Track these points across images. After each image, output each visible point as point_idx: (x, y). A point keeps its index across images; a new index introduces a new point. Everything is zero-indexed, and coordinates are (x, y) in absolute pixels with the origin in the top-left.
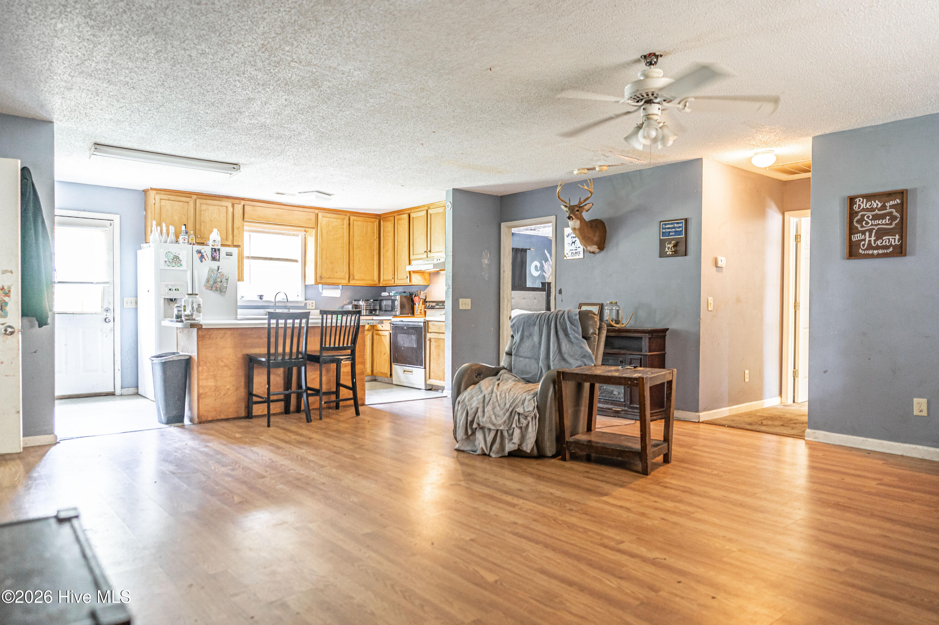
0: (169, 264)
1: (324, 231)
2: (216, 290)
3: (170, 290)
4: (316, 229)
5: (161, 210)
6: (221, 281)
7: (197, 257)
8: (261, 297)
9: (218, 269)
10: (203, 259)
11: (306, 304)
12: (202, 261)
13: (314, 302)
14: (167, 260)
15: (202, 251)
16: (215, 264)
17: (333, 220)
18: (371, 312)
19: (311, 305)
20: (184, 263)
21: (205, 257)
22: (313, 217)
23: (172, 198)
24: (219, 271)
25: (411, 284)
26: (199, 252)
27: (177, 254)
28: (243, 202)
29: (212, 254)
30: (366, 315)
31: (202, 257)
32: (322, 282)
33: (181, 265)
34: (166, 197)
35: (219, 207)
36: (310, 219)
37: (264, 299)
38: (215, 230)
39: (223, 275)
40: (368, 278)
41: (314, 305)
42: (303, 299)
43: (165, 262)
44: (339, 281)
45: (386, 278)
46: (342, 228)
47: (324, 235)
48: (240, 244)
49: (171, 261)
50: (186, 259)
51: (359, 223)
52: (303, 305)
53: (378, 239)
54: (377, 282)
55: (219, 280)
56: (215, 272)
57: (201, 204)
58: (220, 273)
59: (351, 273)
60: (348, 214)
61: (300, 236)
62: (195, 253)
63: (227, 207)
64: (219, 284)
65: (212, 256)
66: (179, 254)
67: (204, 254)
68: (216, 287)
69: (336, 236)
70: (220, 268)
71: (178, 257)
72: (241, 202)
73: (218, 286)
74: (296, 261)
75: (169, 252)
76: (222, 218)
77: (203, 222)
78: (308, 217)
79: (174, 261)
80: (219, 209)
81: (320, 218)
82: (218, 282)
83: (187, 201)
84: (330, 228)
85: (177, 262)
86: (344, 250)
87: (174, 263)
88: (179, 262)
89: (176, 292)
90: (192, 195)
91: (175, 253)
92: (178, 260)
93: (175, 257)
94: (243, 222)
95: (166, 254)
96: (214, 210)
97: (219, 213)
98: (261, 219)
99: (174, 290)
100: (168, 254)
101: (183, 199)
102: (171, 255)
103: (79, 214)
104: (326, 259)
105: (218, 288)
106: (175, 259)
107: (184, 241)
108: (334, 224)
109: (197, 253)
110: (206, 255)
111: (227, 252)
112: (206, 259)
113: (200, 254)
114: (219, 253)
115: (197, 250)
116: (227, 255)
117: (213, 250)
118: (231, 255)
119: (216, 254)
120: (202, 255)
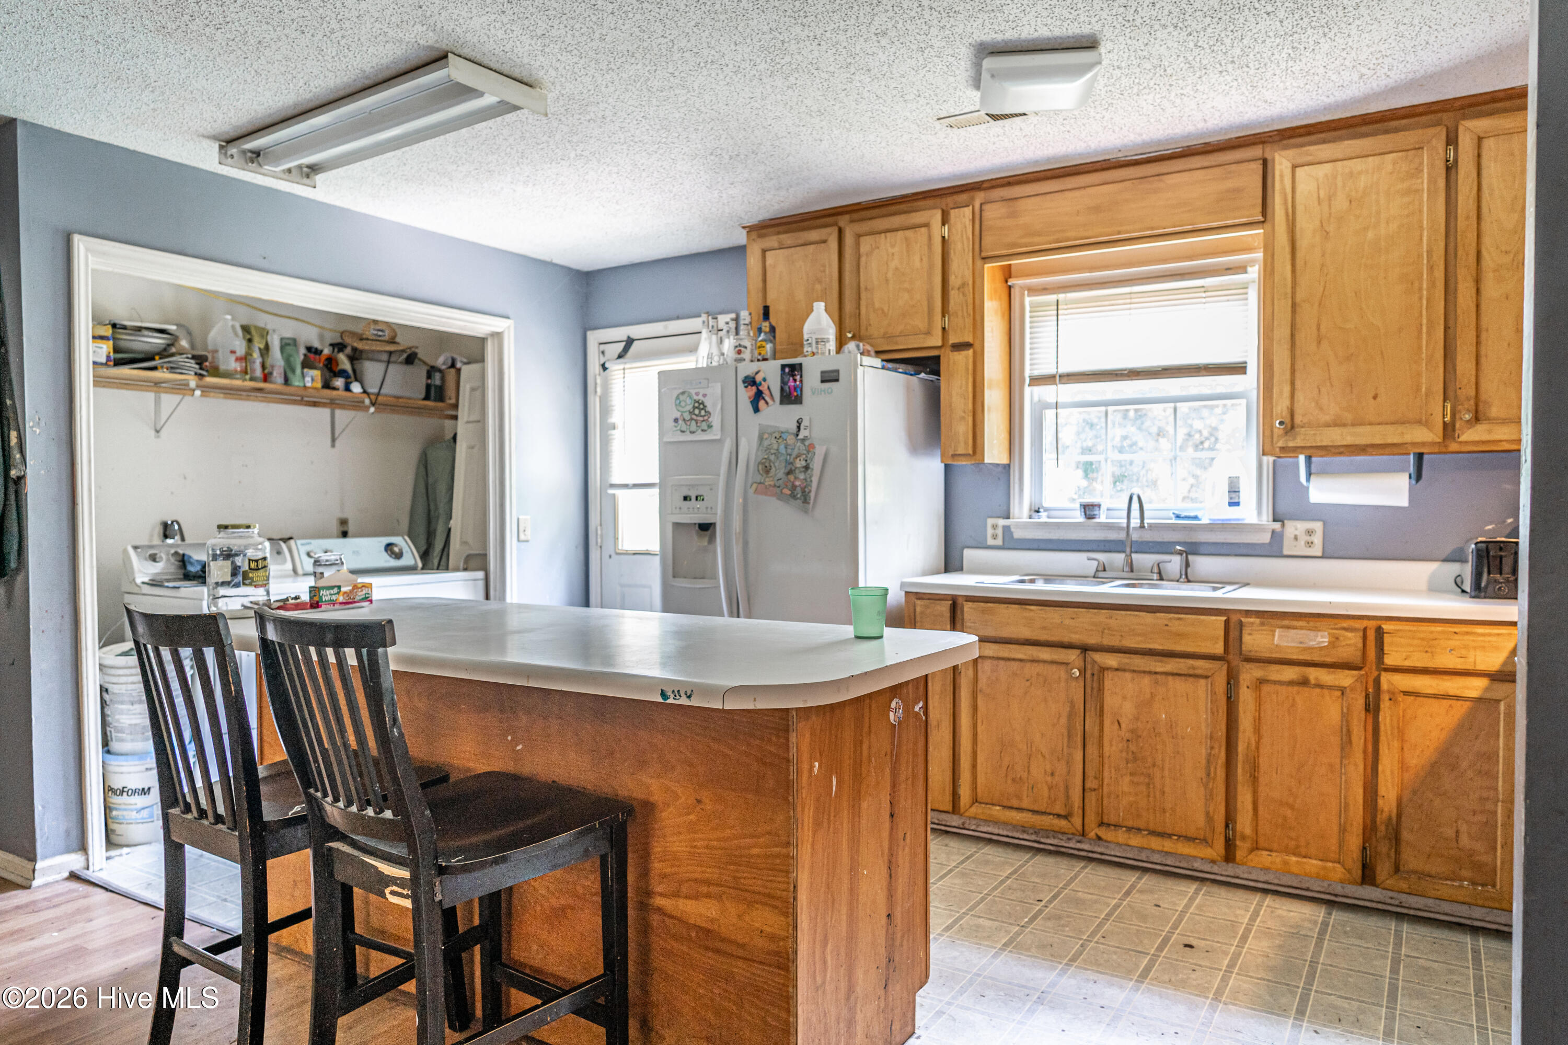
0: (684, 428)
1: (1306, 226)
2: (793, 496)
3: (685, 498)
4: (1268, 225)
6: (806, 468)
7: (745, 395)
8: (1089, 510)
9: (799, 428)
10: (762, 403)
11: (1277, 537)
12: (756, 410)
13: (1318, 526)
14: (678, 415)
15: (758, 378)
16: (792, 413)
17: (1357, 165)
19: (1303, 538)
20: (715, 420)
21: (766, 392)
22: (1250, 177)
23: (787, 239)
24: (801, 436)
26: (750, 381)
27: (700, 397)
28: (979, 197)
29: (784, 382)
31: (757, 399)
32: (1299, 442)
33: (710, 427)
34: (772, 241)
35: (909, 233)
36: (1238, 190)
37: (1102, 518)
38: (819, 307)
39: (812, 445)
41: (1318, 539)
42: (1266, 519)
43: (676, 420)
44: (1391, 435)
46: (1408, 192)
47: (1303, 243)
48: (970, 340)
49: (687, 417)
50: (719, 407)
52: (1266, 538)
55: (800, 463)
56: (791, 440)
57: (859, 236)
58: (803, 440)
59: (1466, 391)
61: (1252, 270)
63: (927, 225)
64: (802, 476)
65: (782, 389)
66: (705, 396)
67: (764, 388)
68: (794, 487)
69: (1370, 235)
70: (802, 427)
71: (703, 403)
72: (973, 199)
73: (797, 483)
74: (1239, 369)
75: (683, 393)
76: (917, 264)
77: (866, 289)
78: (1229, 184)
79: (694, 417)
80: (907, 239)
81: (1282, 176)
82: (797, 471)
83: (824, 238)
84: (1340, 203)
85: (701, 419)
86: (1420, 289)
87: (693, 423)
88: (706, 418)
89: (698, 504)
90: (839, 217)
91: (697, 394)
92: (703, 413)
93: (697, 405)
94: (979, 262)
95: (678, 398)
96: (893, 246)
97: (908, 252)
98: (1036, 239)
99: (693, 498)
100: (682, 398)
101: (814, 235)
102: (689, 401)
103: (666, 327)
104: (1319, 342)
105: (799, 489)
106: (697, 411)
107: (739, 356)
108: (1363, 181)
109: (746, 387)
110: (769, 388)
111: (822, 372)
112: (767, 403)
113: (754, 388)
114: (801, 377)
115: (746, 377)
116: (823, 381)
117: (787, 370)
118: (837, 380)
119: (795, 381)
120: (758, 389)
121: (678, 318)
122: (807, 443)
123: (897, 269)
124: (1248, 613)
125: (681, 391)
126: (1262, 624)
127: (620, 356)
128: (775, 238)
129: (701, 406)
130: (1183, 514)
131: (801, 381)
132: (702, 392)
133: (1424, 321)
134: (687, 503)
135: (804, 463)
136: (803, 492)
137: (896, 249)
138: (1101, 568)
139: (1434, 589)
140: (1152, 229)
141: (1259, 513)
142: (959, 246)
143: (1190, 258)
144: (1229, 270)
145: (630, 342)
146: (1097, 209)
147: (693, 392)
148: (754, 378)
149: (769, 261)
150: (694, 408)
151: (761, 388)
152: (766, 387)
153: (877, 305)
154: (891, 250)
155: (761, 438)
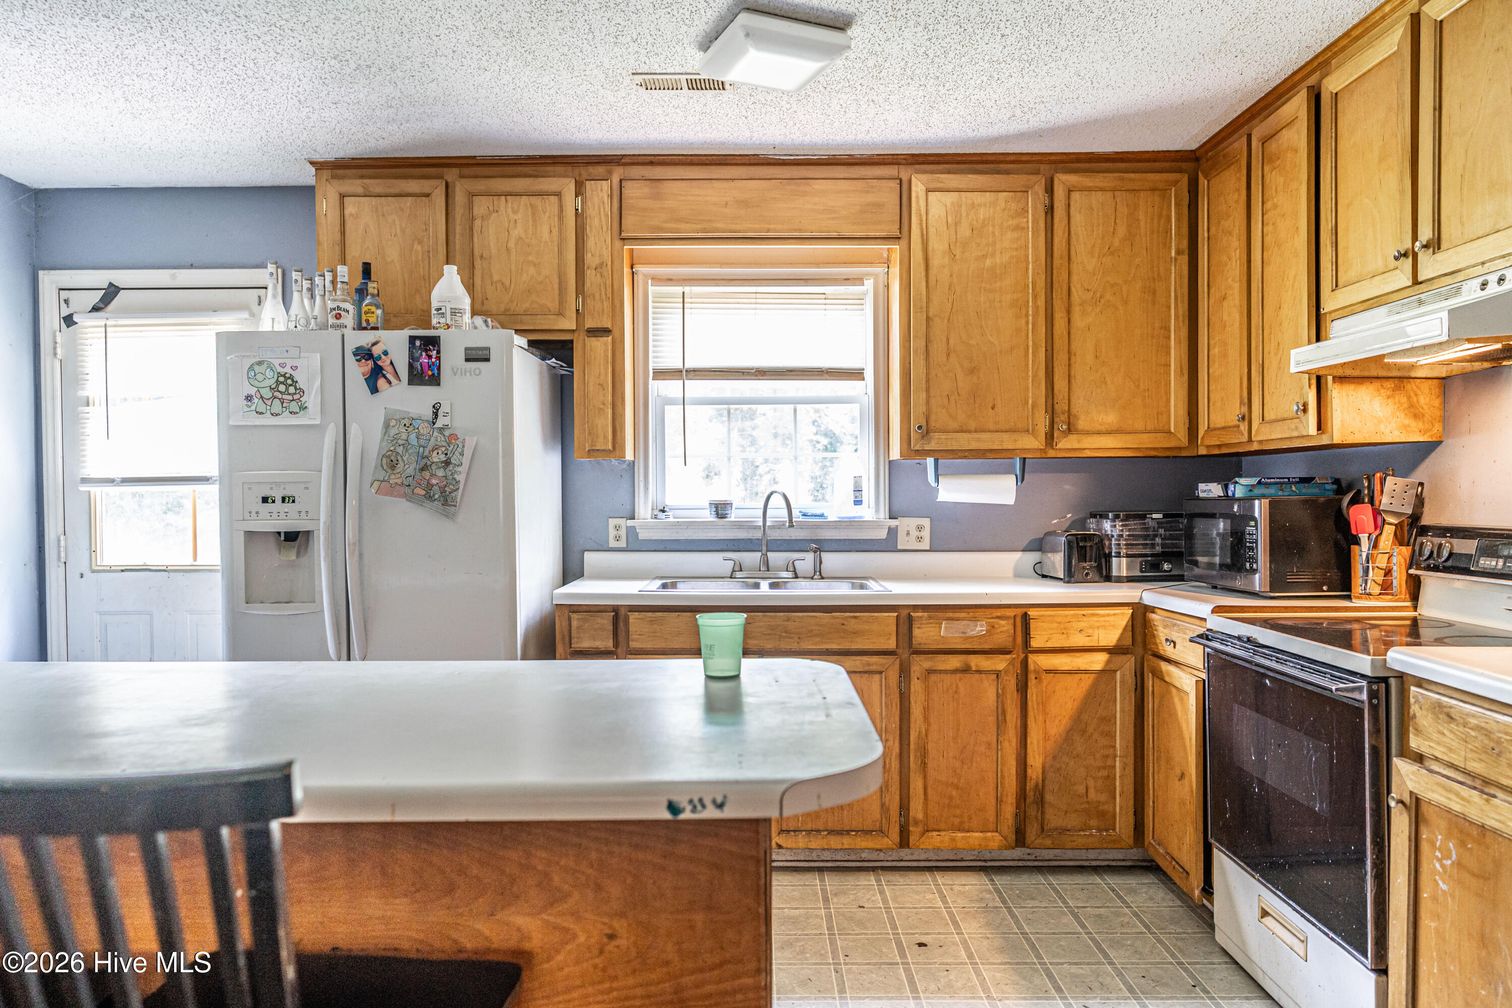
0: (262, 407)
1: (937, 246)
2: (429, 497)
3: (265, 500)
4: (904, 242)
5: (343, 233)
6: (447, 463)
7: (357, 372)
8: (720, 509)
9: (436, 415)
10: (381, 382)
11: (892, 533)
12: (374, 390)
13: (926, 522)
14: (252, 391)
15: (376, 351)
16: (425, 397)
17: (977, 197)
18: (1156, 566)
19: (914, 533)
20: (312, 399)
21: (388, 369)
22: (887, 195)
23: (377, 185)
24: (439, 424)
25: (1325, 440)
26: (364, 354)
27: (288, 370)
28: (618, 173)
29: (412, 358)
30: (1131, 579)
31: (375, 377)
32: (932, 446)
33: (303, 408)
34: (354, 185)
35: (535, 200)
36: (879, 205)
37: (733, 516)
38: (450, 271)
39: (454, 436)
40: (1139, 425)
41: (926, 534)
42: (883, 514)
43: (249, 398)
44: (1007, 442)
45: (1218, 420)
46: (1017, 228)
47: (935, 262)
49: (267, 394)
50: (316, 383)
51: (1097, 198)
52: (883, 534)
53: (1185, 258)
54: (1182, 437)
55: (438, 458)
56: (425, 429)
57: (472, 195)
58: (441, 430)
59: (1061, 406)
60: (1043, 167)
61: (869, 284)
62: (350, 359)
63: (558, 194)
64: (441, 473)
65: (411, 366)
66: (294, 368)
67: (384, 363)
68: (430, 486)
69: (988, 262)
70: (440, 413)
71: (291, 377)
72: (610, 173)
73: (434, 481)
74: (856, 374)
75: (260, 363)
76: (546, 236)
77: (481, 257)
78: (870, 198)
79: (277, 394)
80: (532, 206)
81: (917, 197)
82: (434, 467)
83: (427, 191)
84: (965, 231)
85: (290, 398)
86: (1027, 315)
87: (277, 402)
88: (296, 397)
89: (287, 507)
90: (445, 170)
91: (283, 365)
92: (292, 390)
93: (282, 379)
94: (618, 243)
95: (251, 368)
96: (515, 212)
97: (534, 221)
98: (683, 226)
99: (278, 500)
100: (257, 368)
101: (413, 186)
102: (269, 374)
103: (173, 277)
104: (948, 355)
105: (436, 488)
106: (282, 388)
107: (338, 322)
108: (982, 213)
109: (357, 360)
110: (391, 363)
111: (466, 349)
112: (390, 382)
113: (370, 363)
114: (438, 352)
115: (358, 349)
116: (467, 360)
117: (418, 343)
118: (487, 360)
119: (430, 357)
120: (375, 363)
121: (192, 266)
122: (447, 433)
123: (520, 238)
124: (916, 608)
125: (258, 359)
126: (930, 617)
127: (95, 309)
128: (359, 182)
129: (289, 382)
130: (810, 512)
131: (438, 358)
132: (290, 363)
133: (1030, 343)
134: (269, 506)
135: (443, 458)
136: (443, 491)
137: (519, 216)
138: (737, 568)
139: (1019, 575)
140: (800, 231)
141: (877, 511)
142: (596, 222)
143: (817, 264)
144: (847, 280)
145: (112, 292)
146: (744, 203)
147: (276, 362)
148: (369, 350)
149: (350, 209)
150: (278, 383)
151: (380, 363)
152: (388, 362)
153: (496, 278)
154: (513, 217)
155: (387, 426)
